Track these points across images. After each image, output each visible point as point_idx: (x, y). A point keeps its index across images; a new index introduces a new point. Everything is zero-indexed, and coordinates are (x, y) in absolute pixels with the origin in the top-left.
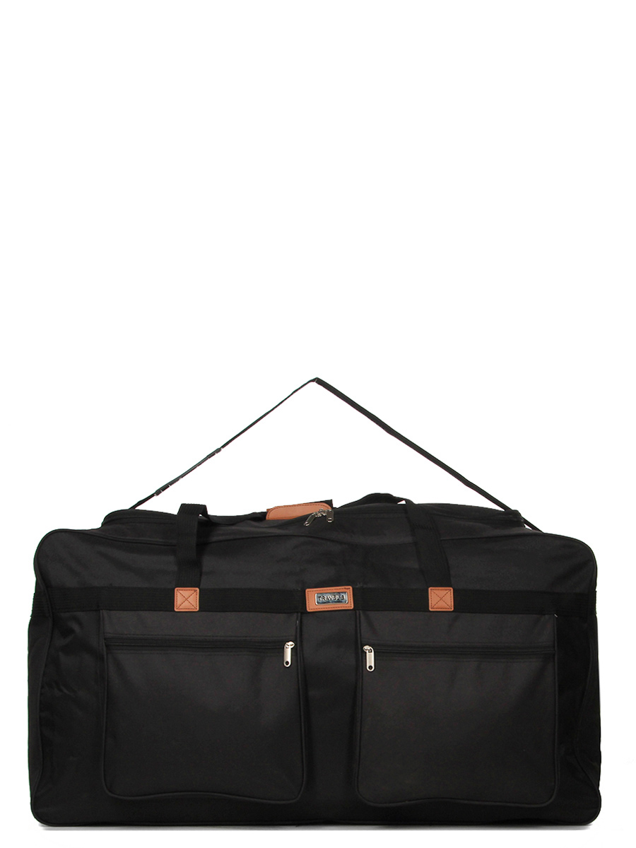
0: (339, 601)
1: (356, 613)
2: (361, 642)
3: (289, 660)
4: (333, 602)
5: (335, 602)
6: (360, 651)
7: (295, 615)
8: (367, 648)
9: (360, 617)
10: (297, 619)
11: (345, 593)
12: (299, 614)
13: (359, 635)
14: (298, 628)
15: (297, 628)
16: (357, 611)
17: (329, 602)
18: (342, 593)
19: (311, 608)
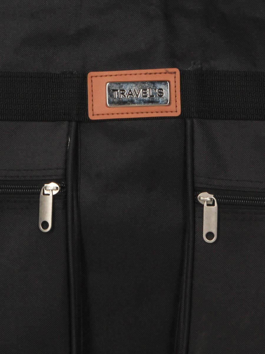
0: (152, 101)
1: (185, 124)
2: (193, 182)
3: (49, 219)
4: (140, 101)
5: (145, 102)
6: (190, 201)
7: (65, 125)
8: (205, 197)
9: (193, 131)
10: (68, 134)
11: (165, 82)
12: (73, 124)
13: (189, 169)
14: (71, 152)
15: (67, 152)
16: (189, 122)
17: (132, 102)
18: (160, 82)
19: (96, 111)
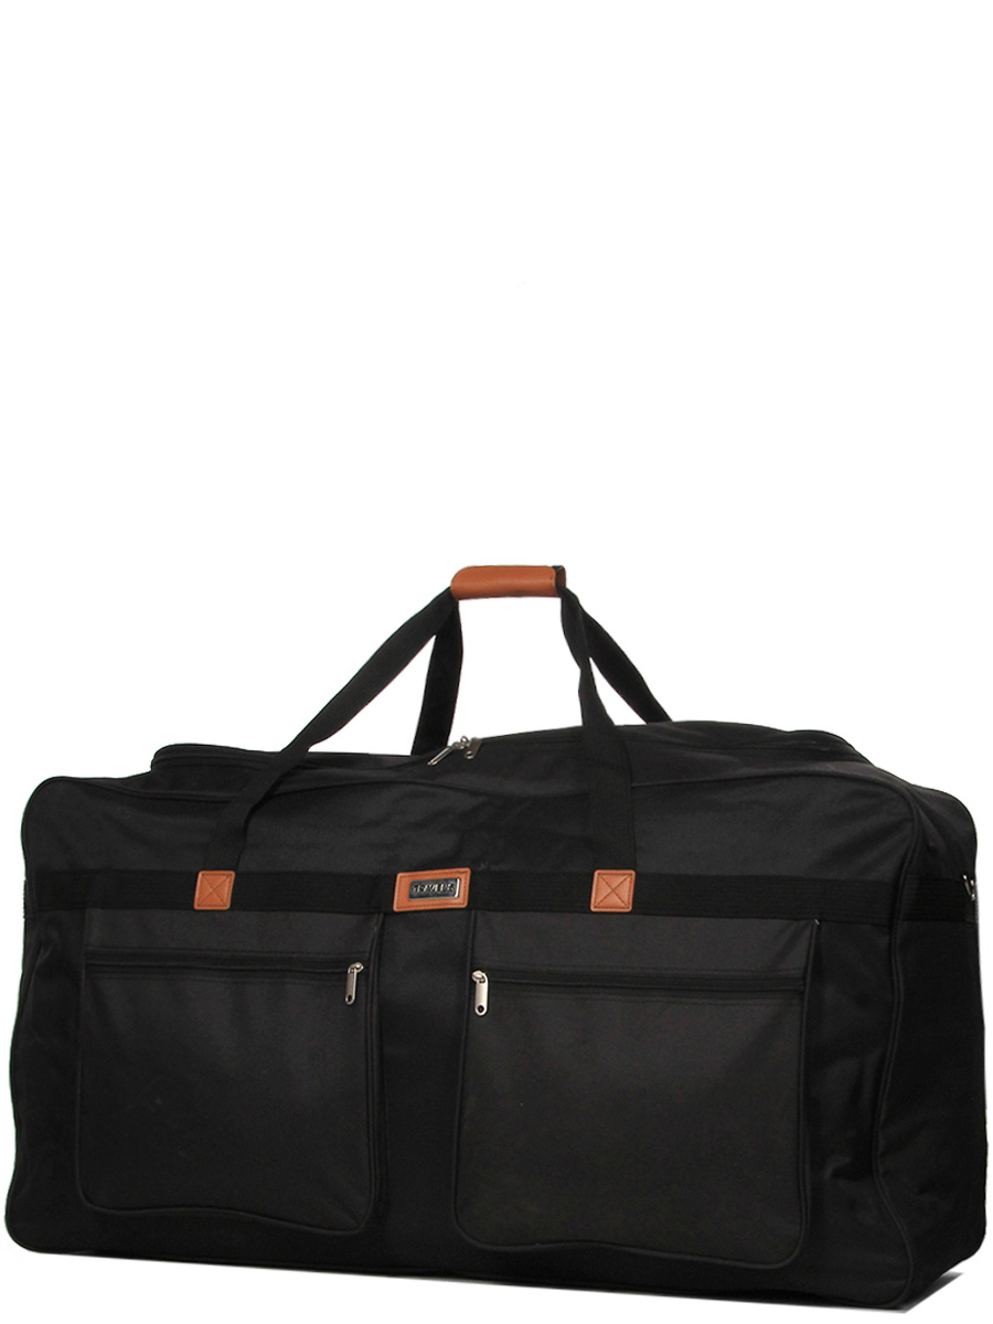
0: (444, 895)
1: (471, 914)
2: (472, 964)
4: (435, 895)
5: (439, 896)
6: (468, 979)
7: (374, 917)
8: (478, 974)
9: (475, 921)
10: (376, 926)
11: (456, 880)
12: (382, 915)
14: (376, 938)
15: (373, 939)
16: (473, 912)
17: (429, 895)
18: (452, 879)
19: (400, 905)
